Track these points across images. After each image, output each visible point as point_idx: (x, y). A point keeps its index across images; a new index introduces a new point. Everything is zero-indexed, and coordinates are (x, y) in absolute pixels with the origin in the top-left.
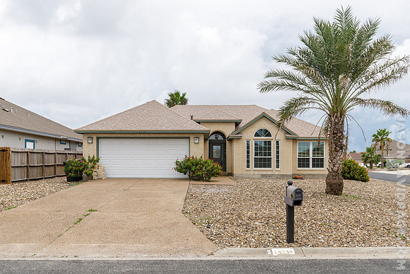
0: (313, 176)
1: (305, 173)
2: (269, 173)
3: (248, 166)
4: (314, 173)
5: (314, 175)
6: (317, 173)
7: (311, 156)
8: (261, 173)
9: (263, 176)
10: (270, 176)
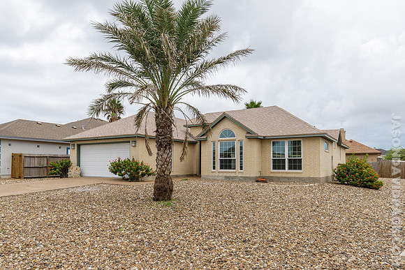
0: (288, 180)
1: (279, 175)
2: (232, 175)
3: (214, 168)
4: (289, 175)
5: (288, 178)
6: (293, 176)
7: (286, 157)
8: (225, 174)
9: (226, 177)
10: (233, 178)
